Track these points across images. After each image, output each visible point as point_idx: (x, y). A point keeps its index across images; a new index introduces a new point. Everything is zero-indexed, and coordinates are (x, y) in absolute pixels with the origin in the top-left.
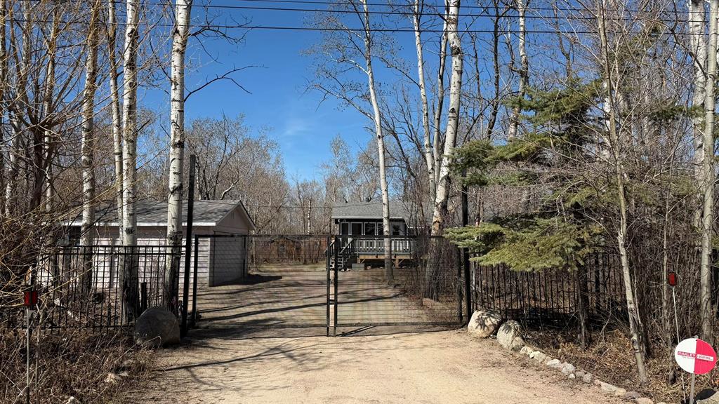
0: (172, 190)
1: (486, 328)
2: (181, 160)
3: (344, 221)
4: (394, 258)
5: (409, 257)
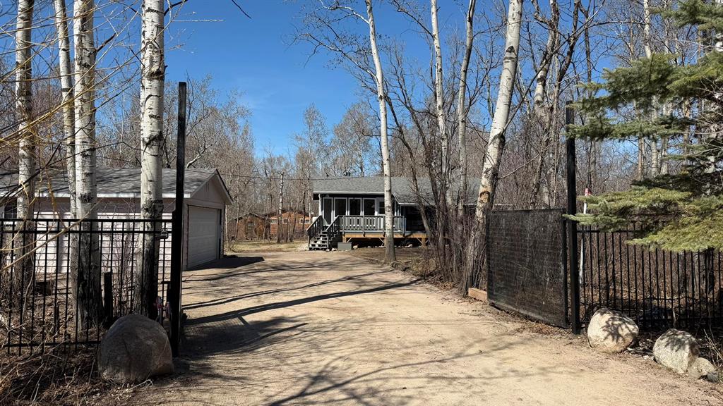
0: (147, 141)
1: (621, 339)
2: (160, 96)
3: (327, 197)
4: (382, 237)
5: (400, 236)
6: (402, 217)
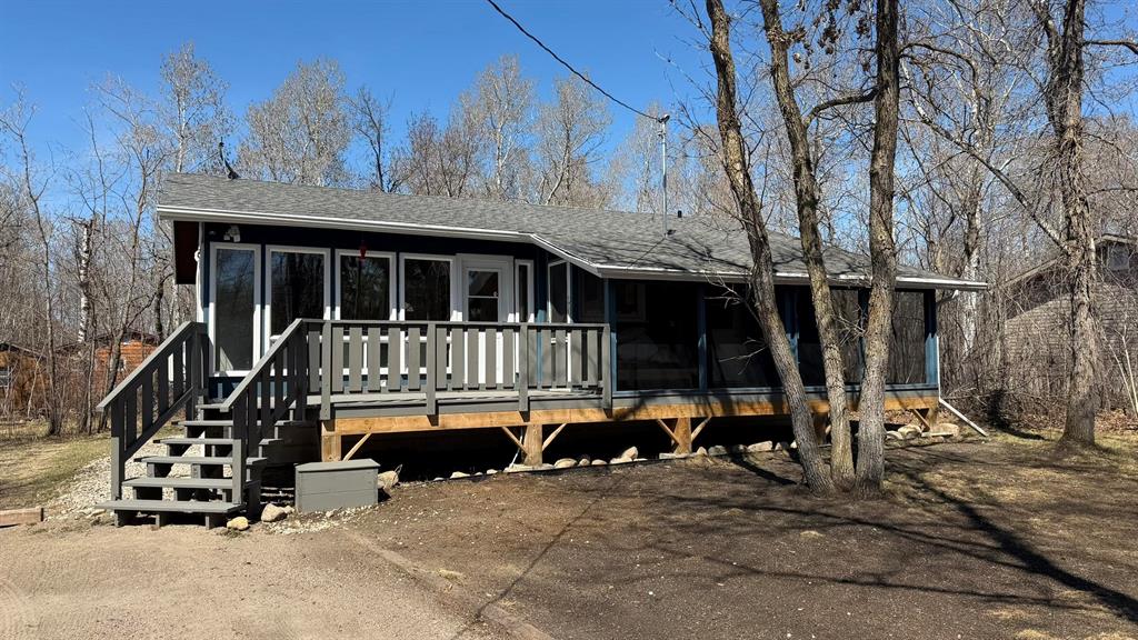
3: (232, 240)
4: (518, 421)
5: (594, 416)
6: (600, 330)
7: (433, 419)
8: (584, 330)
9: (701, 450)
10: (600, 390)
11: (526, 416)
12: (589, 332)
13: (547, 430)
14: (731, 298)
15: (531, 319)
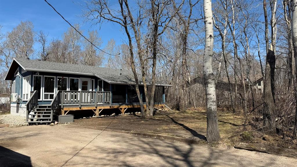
3: (37, 74)
4: (95, 108)
5: (108, 107)
6: (109, 93)
7: (80, 108)
8: (107, 93)
9: (126, 113)
10: (109, 103)
11: (96, 107)
12: (108, 93)
13: (100, 110)
14: (132, 88)
15: (94, 91)
